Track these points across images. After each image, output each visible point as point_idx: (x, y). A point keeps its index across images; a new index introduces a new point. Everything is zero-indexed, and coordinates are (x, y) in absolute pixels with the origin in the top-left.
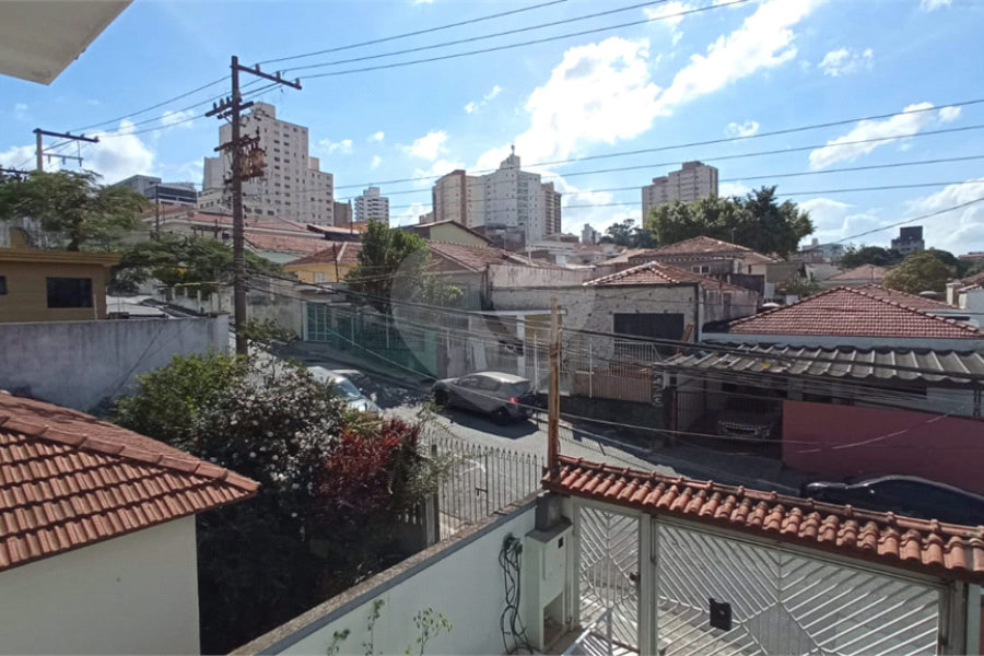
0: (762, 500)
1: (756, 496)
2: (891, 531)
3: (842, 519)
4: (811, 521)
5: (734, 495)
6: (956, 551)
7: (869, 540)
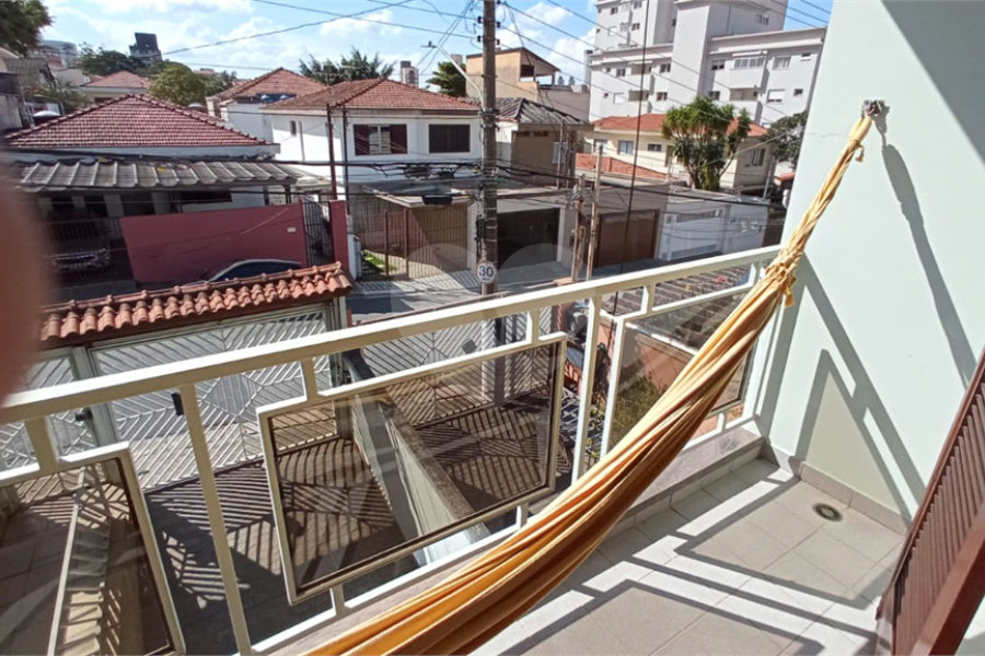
0: (199, 291)
1: (194, 290)
2: (295, 282)
3: (263, 285)
4: (244, 294)
5: (174, 295)
6: (332, 280)
7: (286, 292)
